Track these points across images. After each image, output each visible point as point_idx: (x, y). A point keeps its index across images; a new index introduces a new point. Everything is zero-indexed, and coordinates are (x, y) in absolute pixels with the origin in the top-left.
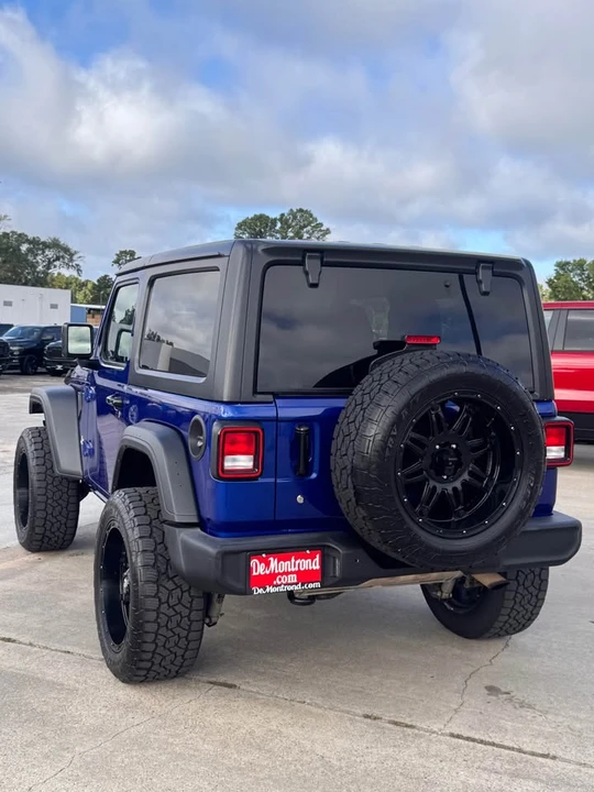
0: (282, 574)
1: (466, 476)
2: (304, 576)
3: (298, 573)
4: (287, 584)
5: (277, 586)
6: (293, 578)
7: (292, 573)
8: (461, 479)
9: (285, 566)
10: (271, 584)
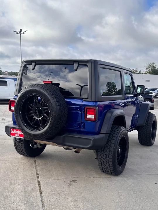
0: (17, 134)
1: (43, 117)
2: (21, 135)
3: (20, 134)
4: (17, 136)
5: (15, 136)
6: (18, 135)
7: (18, 134)
8: (42, 117)
9: (17, 132)
10: (14, 135)
